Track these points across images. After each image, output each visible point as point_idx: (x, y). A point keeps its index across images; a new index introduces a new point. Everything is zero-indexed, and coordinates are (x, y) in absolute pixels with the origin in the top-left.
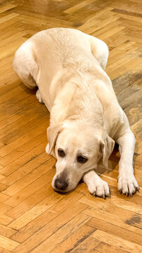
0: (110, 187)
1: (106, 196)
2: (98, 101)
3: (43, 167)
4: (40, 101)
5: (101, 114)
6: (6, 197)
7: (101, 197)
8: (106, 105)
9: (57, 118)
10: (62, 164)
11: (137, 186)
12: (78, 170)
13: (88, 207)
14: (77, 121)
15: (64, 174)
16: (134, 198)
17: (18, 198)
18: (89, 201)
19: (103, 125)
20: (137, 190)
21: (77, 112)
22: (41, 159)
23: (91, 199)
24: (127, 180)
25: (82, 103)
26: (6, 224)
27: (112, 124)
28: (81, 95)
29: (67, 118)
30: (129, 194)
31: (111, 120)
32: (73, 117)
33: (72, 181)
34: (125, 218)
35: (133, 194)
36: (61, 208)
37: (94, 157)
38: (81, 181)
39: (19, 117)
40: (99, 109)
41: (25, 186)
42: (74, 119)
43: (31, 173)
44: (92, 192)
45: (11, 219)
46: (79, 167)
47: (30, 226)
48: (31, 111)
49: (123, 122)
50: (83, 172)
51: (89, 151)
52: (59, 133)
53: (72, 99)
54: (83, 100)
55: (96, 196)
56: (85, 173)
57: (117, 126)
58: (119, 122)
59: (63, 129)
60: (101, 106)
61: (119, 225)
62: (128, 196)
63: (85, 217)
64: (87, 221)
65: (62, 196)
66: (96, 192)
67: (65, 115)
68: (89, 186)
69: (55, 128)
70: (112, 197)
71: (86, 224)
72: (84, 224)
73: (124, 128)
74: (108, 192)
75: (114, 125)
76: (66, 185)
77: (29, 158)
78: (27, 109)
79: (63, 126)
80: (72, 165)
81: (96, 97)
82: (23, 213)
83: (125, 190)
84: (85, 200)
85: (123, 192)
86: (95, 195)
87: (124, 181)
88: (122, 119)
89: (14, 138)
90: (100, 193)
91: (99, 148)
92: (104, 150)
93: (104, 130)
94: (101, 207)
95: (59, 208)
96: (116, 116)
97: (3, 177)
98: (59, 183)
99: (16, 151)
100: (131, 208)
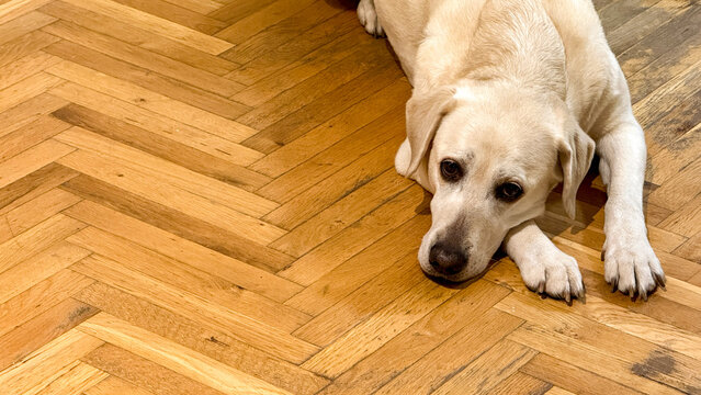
0: (584, 273)
1: (573, 297)
2: (552, 31)
3: (388, 210)
4: (370, 27)
5: (560, 67)
6: (291, 287)
7: (559, 298)
8: (573, 43)
9: (435, 75)
10: (449, 202)
11: (659, 271)
12: (496, 221)
13: (524, 325)
14: (497, 84)
15: (458, 229)
16: (651, 304)
17: (326, 290)
18: (526, 307)
19: (564, 99)
20: (659, 282)
21: (493, 57)
22: (384, 188)
23: (529, 303)
24: (632, 254)
25: (510, 33)
26: (297, 359)
27: (587, 96)
28: (505, 13)
29: (464, 73)
30: (637, 293)
31: (586, 85)
32: (482, 71)
33: (478, 250)
34: (630, 360)
35: (650, 293)
36: (450, 323)
37: (540, 184)
38: (501, 253)
39: (313, 71)
40: (556, 52)
41: (342, 259)
42: (485, 79)
43: (356, 224)
44: (533, 283)
45: (309, 348)
46: (499, 212)
47: (365, 368)
48: (345, 54)
49: (616, 93)
50: (506, 228)
51: (529, 168)
52: (444, 114)
53: (480, 23)
54: (510, 25)
55: (545, 295)
56: (512, 231)
57: (600, 102)
58: (606, 91)
59: (455, 105)
60: (560, 44)
61: (614, 376)
62: (633, 298)
63: (516, 351)
64: (523, 362)
65: (449, 292)
66: (545, 284)
67: (458, 66)
68: (524, 268)
69: (431, 101)
70: (589, 298)
71: (522, 371)
72: (514, 369)
73: (618, 109)
74: (579, 286)
75: (593, 98)
76: (462, 260)
77: (349, 185)
78: (334, 50)
79: (456, 97)
80: (479, 204)
81: (546, 18)
82: (342, 332)
83: (627, 282)
84: (515, 306)
85: (622, 287)
86: (542, 293)
87: (624, 257)
88: (614, 85)
89: (302, 128)
90: (556, 287)
91: (554, 162)
92: (570, 167)
93: (568, 112)
94: (560, 326)
95: (442, 325)
96: (600, 75)
97: (281, 232)
98: (442, 256)
99: (312, 162)
100: (643, 332)
